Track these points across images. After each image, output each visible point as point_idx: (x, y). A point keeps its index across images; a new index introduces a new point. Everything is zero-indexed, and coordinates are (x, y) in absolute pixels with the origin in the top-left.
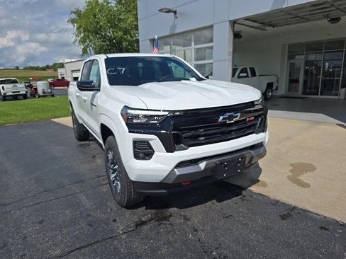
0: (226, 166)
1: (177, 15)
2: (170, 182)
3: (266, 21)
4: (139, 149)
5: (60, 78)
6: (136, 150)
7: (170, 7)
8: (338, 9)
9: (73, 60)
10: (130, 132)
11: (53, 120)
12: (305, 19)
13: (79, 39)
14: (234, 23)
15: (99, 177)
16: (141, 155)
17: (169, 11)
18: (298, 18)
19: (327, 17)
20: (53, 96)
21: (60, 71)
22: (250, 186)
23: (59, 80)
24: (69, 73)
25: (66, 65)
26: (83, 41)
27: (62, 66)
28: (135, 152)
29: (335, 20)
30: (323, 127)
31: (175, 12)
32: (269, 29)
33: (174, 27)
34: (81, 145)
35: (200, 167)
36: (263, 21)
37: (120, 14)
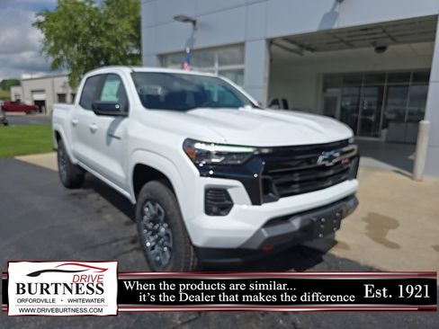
0: (323, 223)
1: (197, 26)
2: (255, 247)
3: (306, 43)
4: (212, 200)
5: (13, 99)
6: (209, 201)
7: (190, 14)
8: (389, 36)
9: (34, 76)
10: (201, 175)
11: (18, 158)
12: (350, 45)
13: (48, 48)
14: (271, 42)
15: (117, 240)
16: (215, 209)
17: (187, 20)
18: (342, 44)
19: (374, 44)
20: (6, 124)
21: (14, 90)
22: (330, 248)
23: (12, 103)
24: (28, 94)
25: (24, 83)
26: (53, 51)
27: (17, 83)
28: (206, 203)
29: (381, 49)
30: (378, 174)
31: (194, 22)
32: (307, 53)
33: (191, 41)
34: (74, 194)
35: (293, 226)
36: (302, 43)
37: (108, 18)
